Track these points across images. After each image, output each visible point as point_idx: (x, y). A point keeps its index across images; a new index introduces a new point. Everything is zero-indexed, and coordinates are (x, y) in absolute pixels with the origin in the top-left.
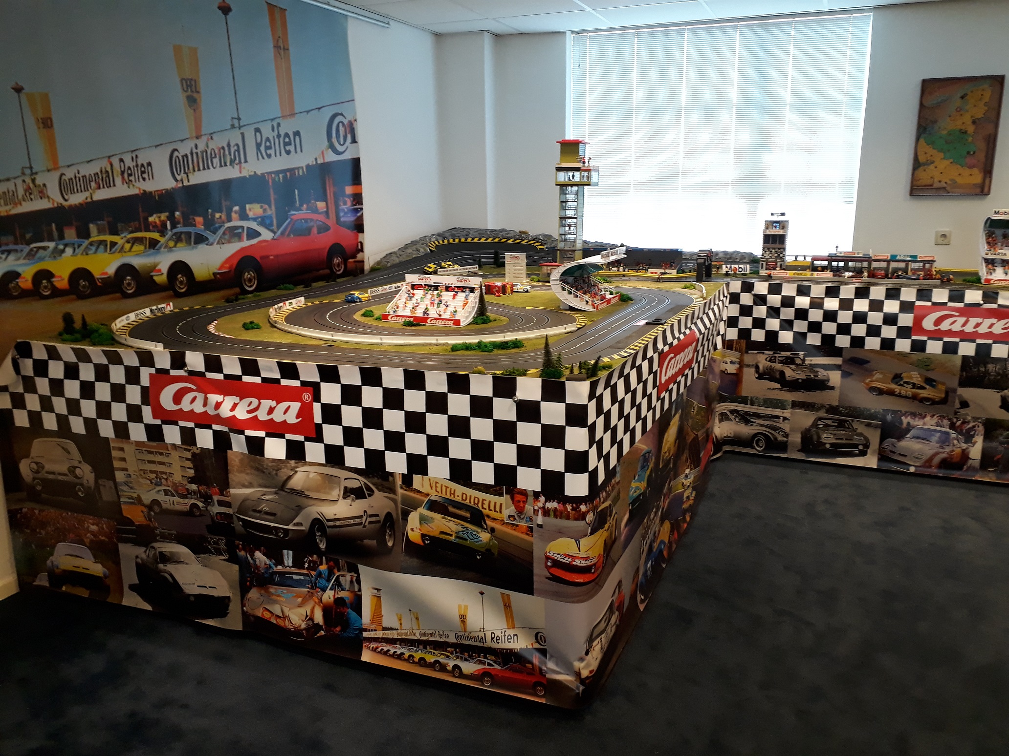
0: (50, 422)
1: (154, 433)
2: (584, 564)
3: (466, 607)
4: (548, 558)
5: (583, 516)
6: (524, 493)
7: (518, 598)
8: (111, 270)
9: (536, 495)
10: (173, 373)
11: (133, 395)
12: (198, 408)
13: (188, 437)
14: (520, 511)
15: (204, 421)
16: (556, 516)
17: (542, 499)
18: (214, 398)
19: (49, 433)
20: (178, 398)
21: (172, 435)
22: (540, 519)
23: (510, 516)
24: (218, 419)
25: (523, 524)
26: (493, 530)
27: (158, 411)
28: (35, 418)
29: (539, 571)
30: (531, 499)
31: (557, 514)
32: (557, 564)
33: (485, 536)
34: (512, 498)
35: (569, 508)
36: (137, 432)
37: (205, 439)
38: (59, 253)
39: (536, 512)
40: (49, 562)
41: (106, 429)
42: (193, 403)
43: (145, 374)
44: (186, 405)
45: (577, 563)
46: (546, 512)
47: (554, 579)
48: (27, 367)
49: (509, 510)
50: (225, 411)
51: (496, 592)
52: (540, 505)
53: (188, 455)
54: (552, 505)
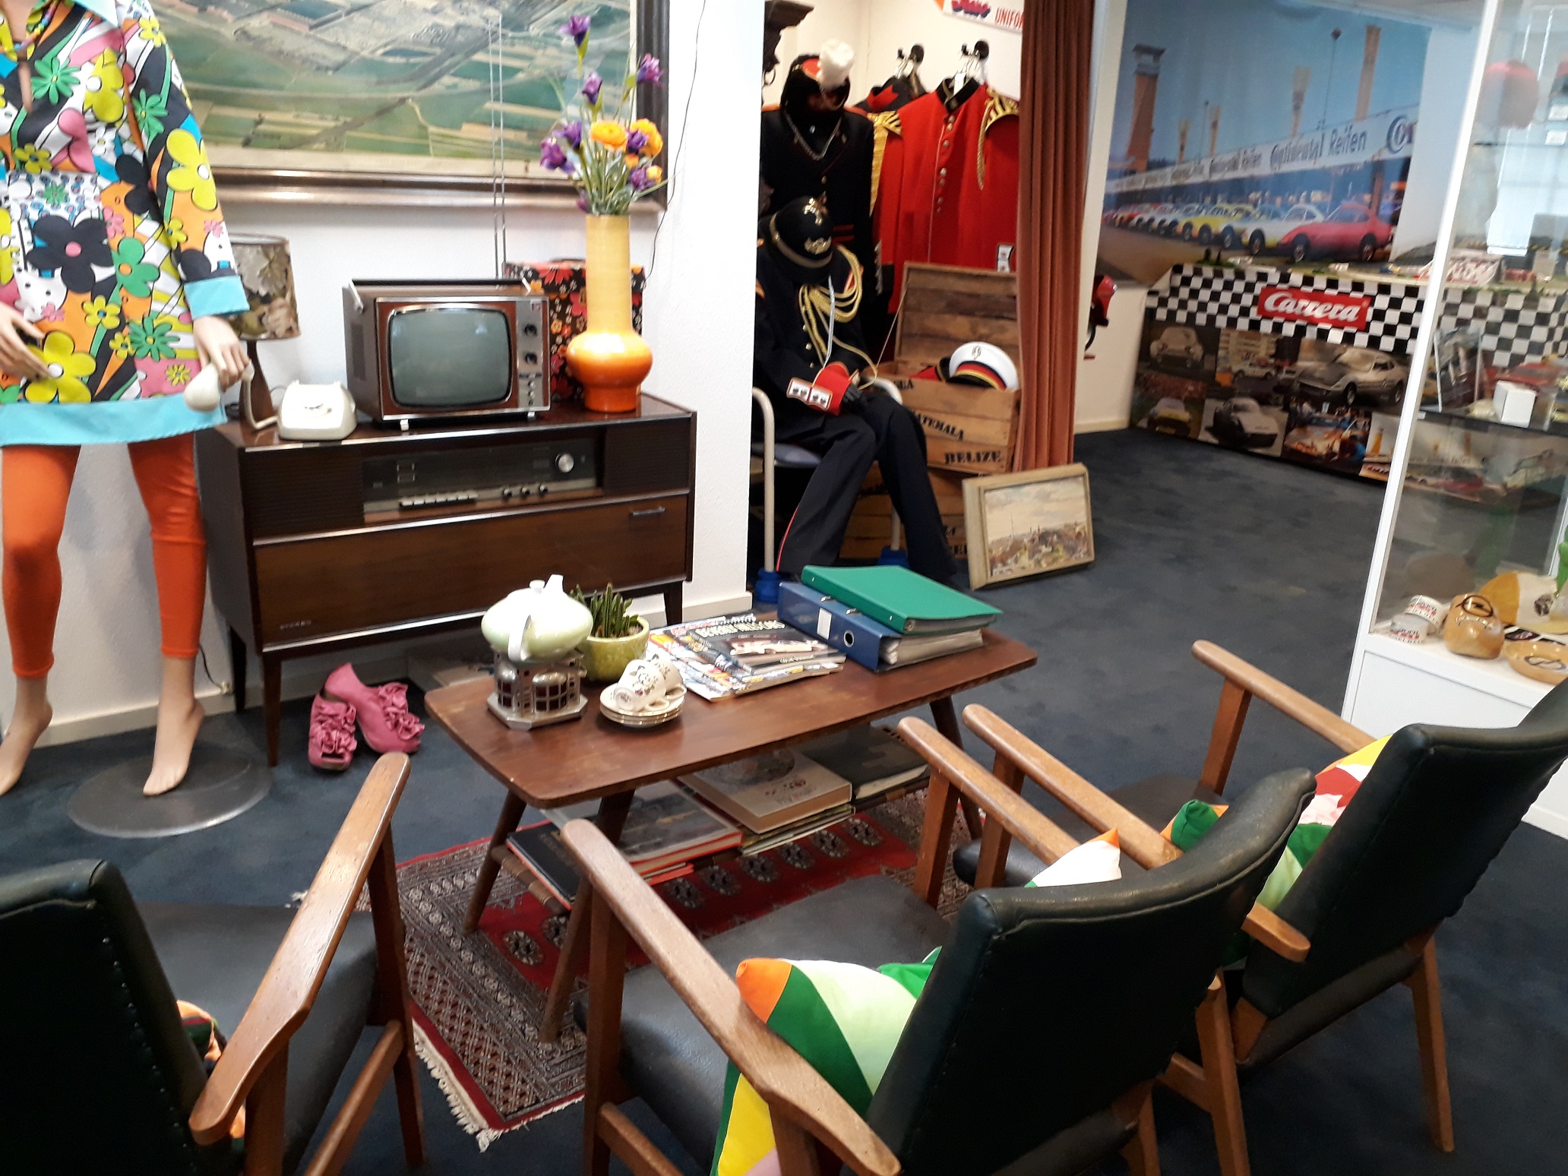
0: (1182, 316)
1: (1255, 325)
3: (1439, 441)
10: (1280, 286)
11: (1247, 300)
12: (1290, 309)
13: (1277, 328)
18: (1303, 303)
19: (1179, 325)
20: (1277, 303)
21: (1266, 327)
24: (1302, 317)
27: (1262, 311)
28: (1172, 314)
36: (1243, 324)
37: (1289, 330)
40: (1151, 411)
41: (1221, 322)
42: (1287, 306)
43: (1259, 288)
44: (1282, 307)
48: (1178, 280)
50: (1308, 312)
53: (1274, 339)
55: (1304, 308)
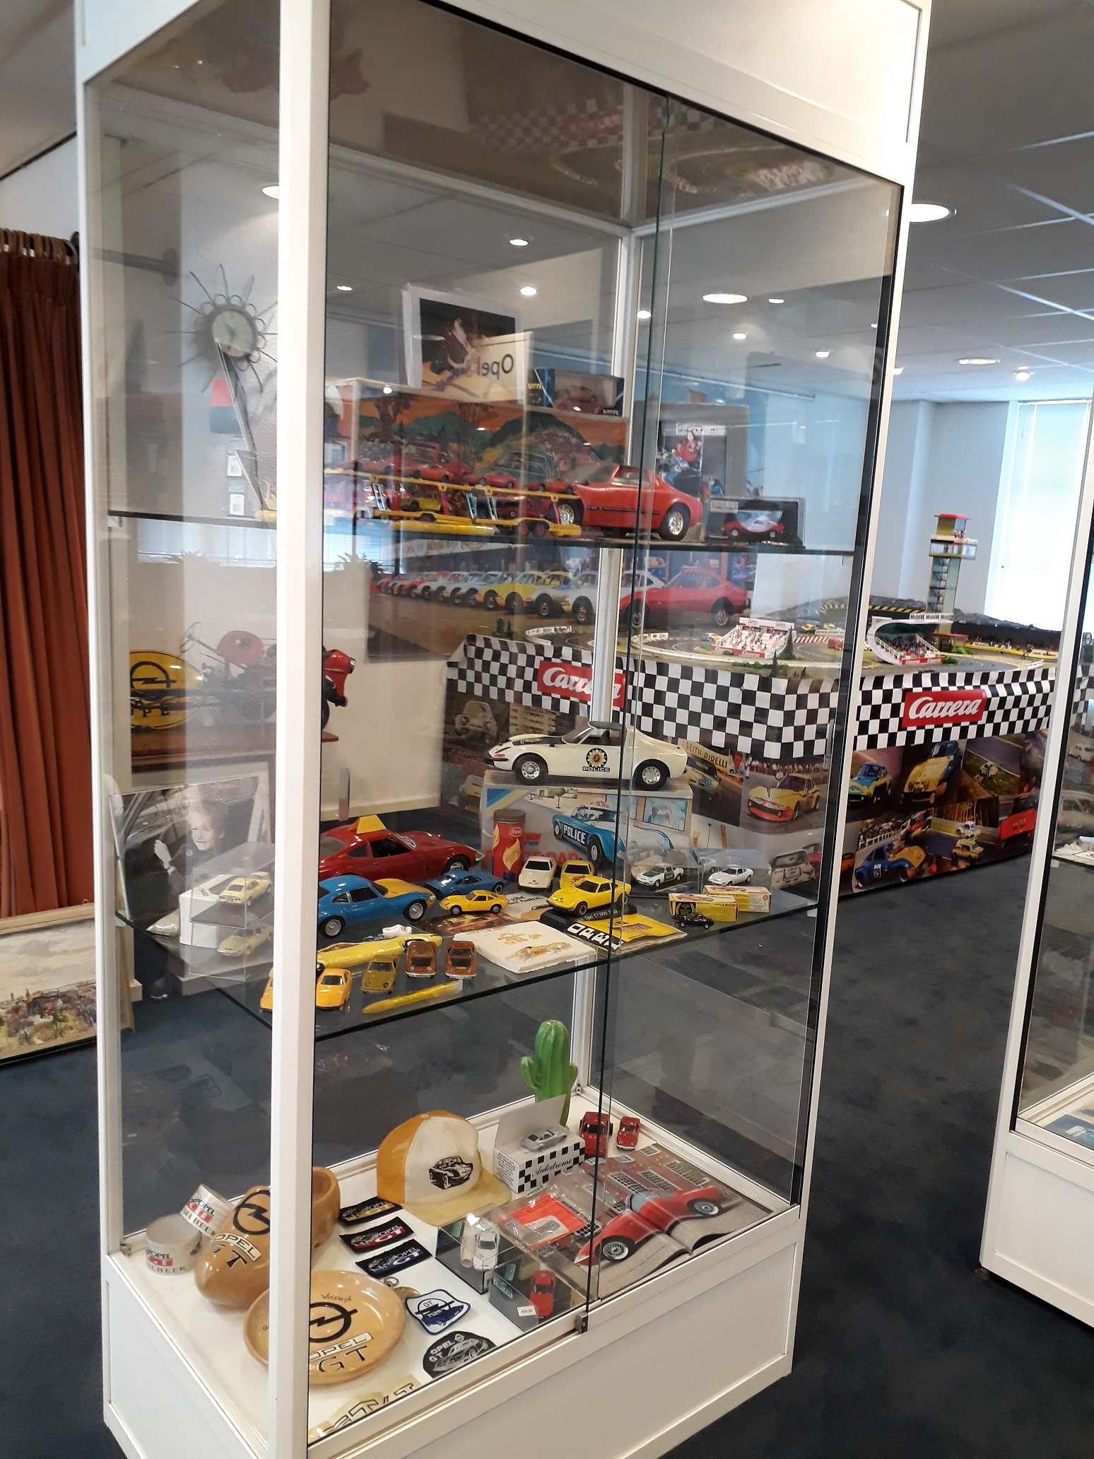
0: (478, 690)
1: (537, 700)
2: (771, 806)
3: (699, 833)
4: (750, 800)
5: (774, 773)
6: (740, 754)
7: (730, 828)
8: (534, 597)
9: (747, 755)
10: (554, 660)
11: (529, 673)
12: (564, 686)
13: (556, 704)
14: (737, 766)
15: (566, 694)
16: (757, 771)
17: (751, 759)
18: (574, 678)
19: (477, 698)
20: (553, 678)
21: (547, 703)
22: (748, 773)
23: (731, 770)
24: (574, 693)
25: (738, 776)
26: (720, 780)
27: (542, 687)
28: (470, 686)
29: (744, 809)
30: (744, 758)
31: (758, 769)
32: (755, 805)
33: (715, 784)
34: (733, 758)
35: (765, 766)
36: (527, 700)
37: (565, 706)
38: (503, 579)
39: (746, 768)
40: (460, 789)
41: (510, 696)
42: (561, 682)
43: (538, 659)
44: (557, 683)
45: (767, 805)
46: (752, 768)
47: (752, 815)
48: (472, 654)
49: (731, 766)
50: (579, 688)
51: (718, 823)
52: (749, 763)
53: (554, 717)
54: (756, 763)
55: (575, 683)
